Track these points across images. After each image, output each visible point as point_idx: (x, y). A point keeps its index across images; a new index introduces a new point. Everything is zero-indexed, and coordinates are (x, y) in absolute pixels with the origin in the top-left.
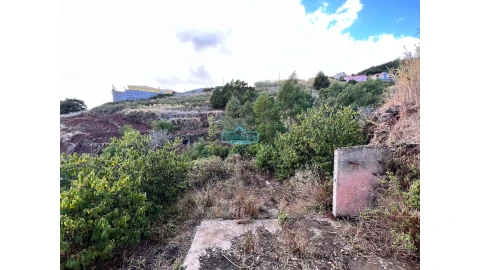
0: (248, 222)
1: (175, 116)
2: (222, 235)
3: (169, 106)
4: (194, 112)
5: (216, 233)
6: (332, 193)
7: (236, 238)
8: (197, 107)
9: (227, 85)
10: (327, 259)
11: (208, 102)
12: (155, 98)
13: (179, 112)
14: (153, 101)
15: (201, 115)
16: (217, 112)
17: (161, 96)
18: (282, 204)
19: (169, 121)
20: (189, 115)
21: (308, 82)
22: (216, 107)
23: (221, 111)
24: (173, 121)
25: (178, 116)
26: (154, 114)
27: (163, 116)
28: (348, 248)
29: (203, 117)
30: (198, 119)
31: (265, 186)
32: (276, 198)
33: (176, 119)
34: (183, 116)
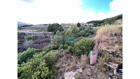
0: (75, 71)
1: (34, 34)
2: (71, 76)
3: (31, 30)
4: (42, 33)
5: (70, 76)
6: (90, 60)
7: (75, 76)
8: (43, 31)
9: (53, 24)
10: (93, 75)
11: (46, 29)
12: (24, 27)
13: (36, 33)
14: (22, 28)
15: (44, 34)
16: (50, 33)
17: (26, 26)
18: (78, 63)
19: (32, 36)
20: (40, 34)
21: (76, 24)
22: (50, 31)
23: (51, 33)
24: (34, 36)
25: (35, 34)
26: (24, 33)
27: (29, 34)
28: (95, 72)
29: (45, 34)
30: (44, 35)
31: (72, 58)
32: (77, 61)
33: (35, 35)
34: (37, 34)
